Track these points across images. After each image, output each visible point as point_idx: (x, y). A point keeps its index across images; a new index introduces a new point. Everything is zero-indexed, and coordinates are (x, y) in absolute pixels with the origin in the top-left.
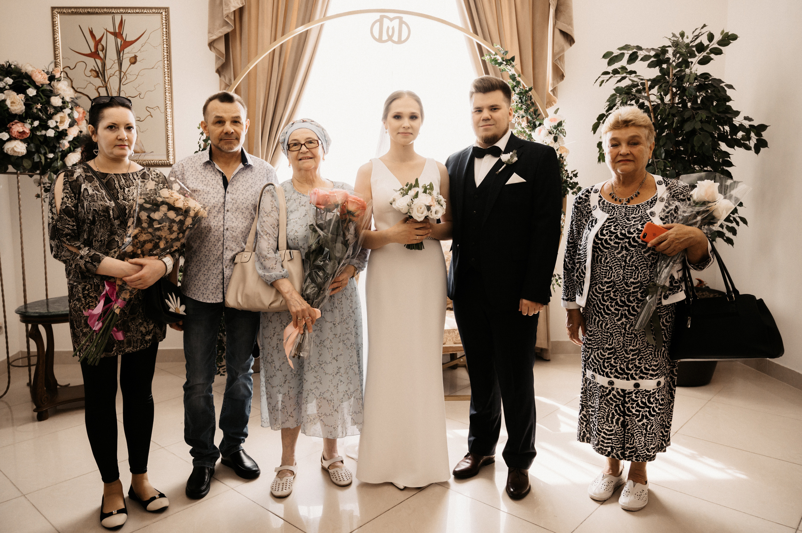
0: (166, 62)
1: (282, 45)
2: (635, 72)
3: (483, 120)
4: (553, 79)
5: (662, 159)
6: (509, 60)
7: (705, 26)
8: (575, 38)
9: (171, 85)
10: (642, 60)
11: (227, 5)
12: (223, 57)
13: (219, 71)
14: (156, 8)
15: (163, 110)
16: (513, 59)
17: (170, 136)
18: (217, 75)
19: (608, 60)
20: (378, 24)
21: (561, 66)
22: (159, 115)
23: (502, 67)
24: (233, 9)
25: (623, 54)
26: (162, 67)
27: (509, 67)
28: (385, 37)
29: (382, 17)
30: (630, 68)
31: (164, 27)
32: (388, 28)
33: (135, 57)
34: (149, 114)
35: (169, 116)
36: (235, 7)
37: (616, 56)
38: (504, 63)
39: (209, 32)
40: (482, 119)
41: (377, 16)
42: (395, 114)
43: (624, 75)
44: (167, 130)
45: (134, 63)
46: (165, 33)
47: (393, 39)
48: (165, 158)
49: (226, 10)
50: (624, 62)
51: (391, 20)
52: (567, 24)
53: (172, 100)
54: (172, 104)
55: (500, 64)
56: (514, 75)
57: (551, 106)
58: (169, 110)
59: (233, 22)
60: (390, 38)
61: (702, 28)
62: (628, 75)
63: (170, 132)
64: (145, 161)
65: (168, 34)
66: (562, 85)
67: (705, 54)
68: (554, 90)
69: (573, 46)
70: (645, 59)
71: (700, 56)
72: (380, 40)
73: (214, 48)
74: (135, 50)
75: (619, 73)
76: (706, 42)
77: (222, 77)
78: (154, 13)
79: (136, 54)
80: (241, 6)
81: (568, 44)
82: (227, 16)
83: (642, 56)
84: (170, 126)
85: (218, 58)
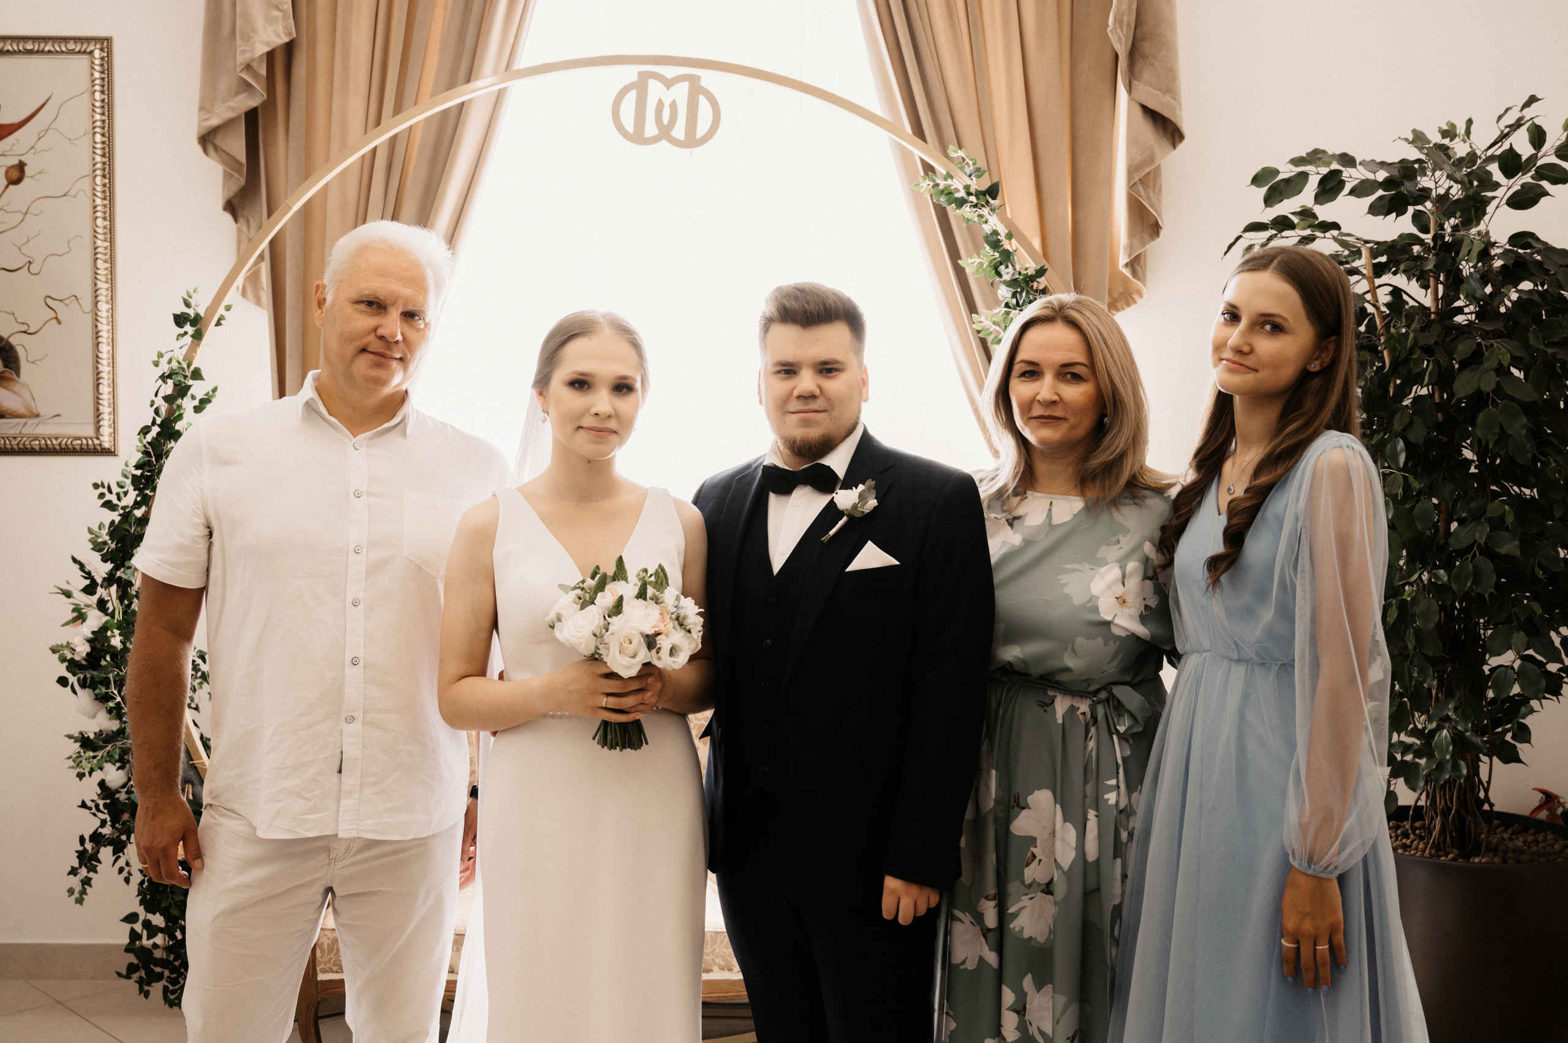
0: (98, 180)
1: (393, 140)
2: (1335, 226)
3: (799, 397)
4: (1132, 233)
5: (1399, 470)
6: (984, 193)
7: (1533, 100)
8: (1186, 128)
9: (112, 241)
10: (1352, 192)
11: (248, 39)
12: (239, 172)
13: (231, 207)
14: (76, 39)
15: (87, 304)
16: (993, 191)
17: (104, 375)
18: (228, 217)
19: (1264, 190)
20: (632, 96)
21: (1149, 199)
22: (77, 319)
23: (966, 210)
24: (262, 49)
25: (1304, 176)
26: (89, 193)
27: (985, 211)
28: (651, 130)
29: (644, 77)
30: (1324, 212)
31: (97, 88)
32: (660, 105)
33: (21, 166)
34: (53, 315)
35: (104, 321)
36: (267, 44)
37: (1287, 181)
38: (973, 199)
39: (201, 109)
40: (795, 393)
41: (630, 73)
42: (575, 376)
43: (1308, 232)
44: (97, 359)
45: (17, 181)
46: (98, 104)
47: (674, 133)
48: (89, 431)
49: (244, 51)
50: (1306, 197)
51: (668, 83)
52: (1160, 89)
53: (112, 281)
54: (112, 289)
55: (961, 203)
56: (995, 233)
57: (1128, 305)
58: (104, 307)
59: (264, 82)
60: (665, 132)
61: (1527, 104)
62: (1318, 234)
63: (105, 362)
64: (36, 439)
65: (108, 107)
66: (1155, 248)
67: (1527, 178)
68: (1135, 264)
69: (1181, 147)
70: (1362, 189)
71: (1508, 187)
72: (637, 137)
73: (216, 148)
74: (18, 150)
75: (1291, 226)
76: (1525, 149)
77: (242, 221)
78: (71, 52)
79: (23, 159)
80: (286, 40)
81: (1166, 144)
82: (248, 67)
83: (1356, 182)
84: (105, 348)
85: (227, 177)
